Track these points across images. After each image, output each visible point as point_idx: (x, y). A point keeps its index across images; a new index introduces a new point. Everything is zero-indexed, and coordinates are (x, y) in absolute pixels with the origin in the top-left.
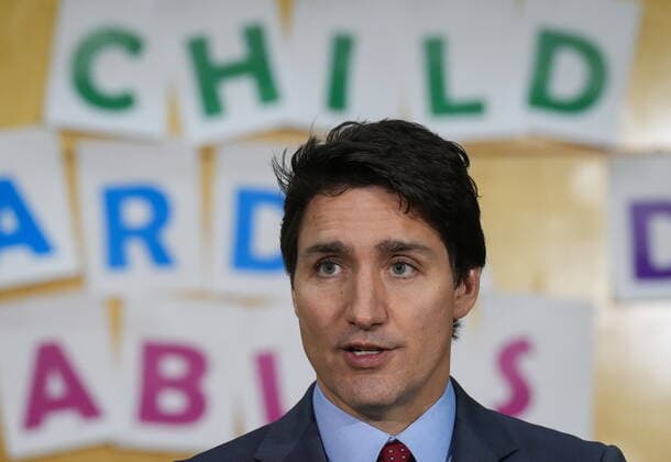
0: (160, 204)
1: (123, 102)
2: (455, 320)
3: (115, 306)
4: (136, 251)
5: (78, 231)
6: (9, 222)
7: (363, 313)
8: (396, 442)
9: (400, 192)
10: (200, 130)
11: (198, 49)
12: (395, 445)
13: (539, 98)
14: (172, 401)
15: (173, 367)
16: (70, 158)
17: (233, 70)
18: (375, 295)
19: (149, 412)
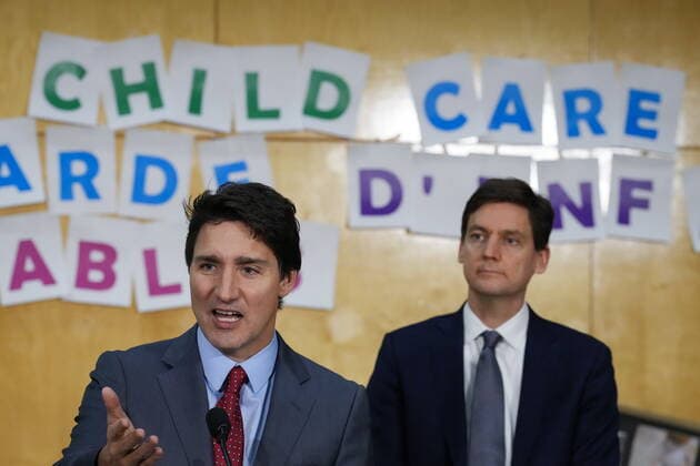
0: (92, 162)
1: (74, 105)
2: (280, 298)
3: (65, 221)
4: (78, 189)
5: (44, 178)
6: (6, 172)
7: (225, 294)
8: (239, 367)
9: (252, 227)
10: (117, 122)
11: (117, 75)
12: (238, 368)
13: (310, 110)
14: (96, 276)
15: (97, 256)
16: (41, 135)
17: (137, 88)
18: (232, 283)
19: (82, 282)
